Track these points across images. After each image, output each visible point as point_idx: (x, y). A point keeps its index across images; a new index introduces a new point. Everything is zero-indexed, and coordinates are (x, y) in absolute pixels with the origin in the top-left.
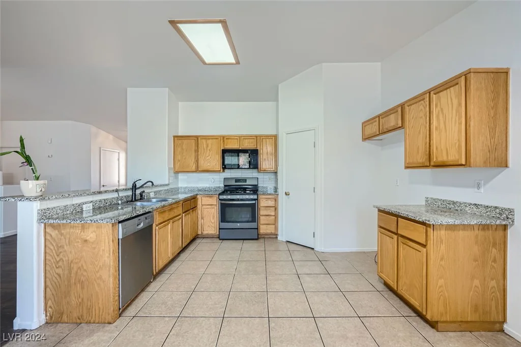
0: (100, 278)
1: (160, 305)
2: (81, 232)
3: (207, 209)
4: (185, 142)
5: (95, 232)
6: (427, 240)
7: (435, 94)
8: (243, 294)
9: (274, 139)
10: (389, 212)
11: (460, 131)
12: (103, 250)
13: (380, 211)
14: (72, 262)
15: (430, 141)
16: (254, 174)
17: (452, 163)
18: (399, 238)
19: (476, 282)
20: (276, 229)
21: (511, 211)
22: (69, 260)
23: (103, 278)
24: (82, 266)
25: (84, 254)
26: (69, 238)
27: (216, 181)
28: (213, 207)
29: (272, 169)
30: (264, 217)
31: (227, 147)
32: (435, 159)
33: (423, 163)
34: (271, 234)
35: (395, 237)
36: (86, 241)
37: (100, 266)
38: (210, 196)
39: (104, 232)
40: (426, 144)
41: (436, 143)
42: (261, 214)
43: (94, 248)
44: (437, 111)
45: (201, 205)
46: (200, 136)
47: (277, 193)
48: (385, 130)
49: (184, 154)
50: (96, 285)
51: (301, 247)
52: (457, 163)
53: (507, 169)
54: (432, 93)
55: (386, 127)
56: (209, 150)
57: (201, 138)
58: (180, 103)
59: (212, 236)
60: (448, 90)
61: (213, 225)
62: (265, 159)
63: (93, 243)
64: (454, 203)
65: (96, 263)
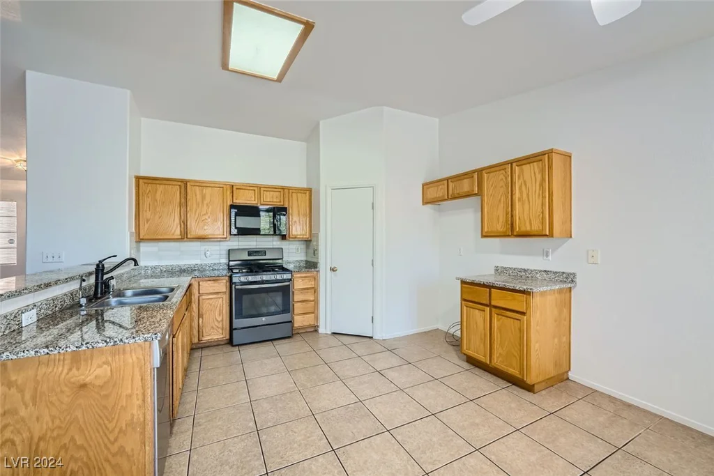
0: (122, 451)
1: (219, 468)
2: (70, 370)
3: (208, 301)
4: (161, 188)
5: (106, 363)
6: (527, 309)
7: (518, 166)
8: (334, 412)
9: (307, 194)
10: (480, 284)
11: (543, 205)
12: (130, 396)
13: (463, 282)
14: (40, 439)
15: (512, 211)
16: (275, 243)
17: (536, 233)
18: (493, 310)
19: (556, 340)
20: (317, 318)
21: (574, 275)
22: (32, 438)
23: (128, 449)
24: (72, 439)
25: (79, 414)
26: (36, 389)
27: (214, 255)
28: (219, 296)
29: (305, 237)
30: (299, 304)
31: (237, 201)
32: (517, 230)
33: (504, 232)
34: (310, 326)
35: (488, 309)
36: (83, 386)
37: (121, 429)
38: (215, 279)
39: (130, 361)
40: (507, 214)
41: (519, 214)
42: (295, 300)
43: (107, 397)
44: (520, 182)
45: (197, 295)
46: (189, 181)
47: (317, 269)
48: (457, 196)
49: (158, 209)
50: (108, 468)
51: (355, 337)
52: (541, 234)
53: (570, 240)
54: (514, 164)
55: (457, 192)
56: (207, 205)
57: (192, 184)
58: (142, 119)
59: (215, 344)
60: (531, 164)
61: (220, 325)
62: (295, 222)
63: (101, 387)
64: (525, 271)
65: (110, 426)
